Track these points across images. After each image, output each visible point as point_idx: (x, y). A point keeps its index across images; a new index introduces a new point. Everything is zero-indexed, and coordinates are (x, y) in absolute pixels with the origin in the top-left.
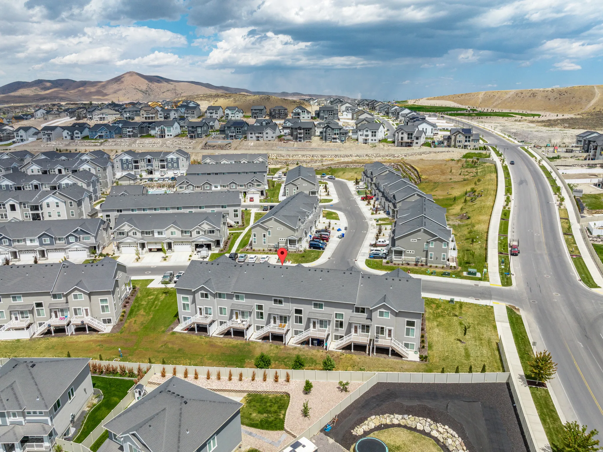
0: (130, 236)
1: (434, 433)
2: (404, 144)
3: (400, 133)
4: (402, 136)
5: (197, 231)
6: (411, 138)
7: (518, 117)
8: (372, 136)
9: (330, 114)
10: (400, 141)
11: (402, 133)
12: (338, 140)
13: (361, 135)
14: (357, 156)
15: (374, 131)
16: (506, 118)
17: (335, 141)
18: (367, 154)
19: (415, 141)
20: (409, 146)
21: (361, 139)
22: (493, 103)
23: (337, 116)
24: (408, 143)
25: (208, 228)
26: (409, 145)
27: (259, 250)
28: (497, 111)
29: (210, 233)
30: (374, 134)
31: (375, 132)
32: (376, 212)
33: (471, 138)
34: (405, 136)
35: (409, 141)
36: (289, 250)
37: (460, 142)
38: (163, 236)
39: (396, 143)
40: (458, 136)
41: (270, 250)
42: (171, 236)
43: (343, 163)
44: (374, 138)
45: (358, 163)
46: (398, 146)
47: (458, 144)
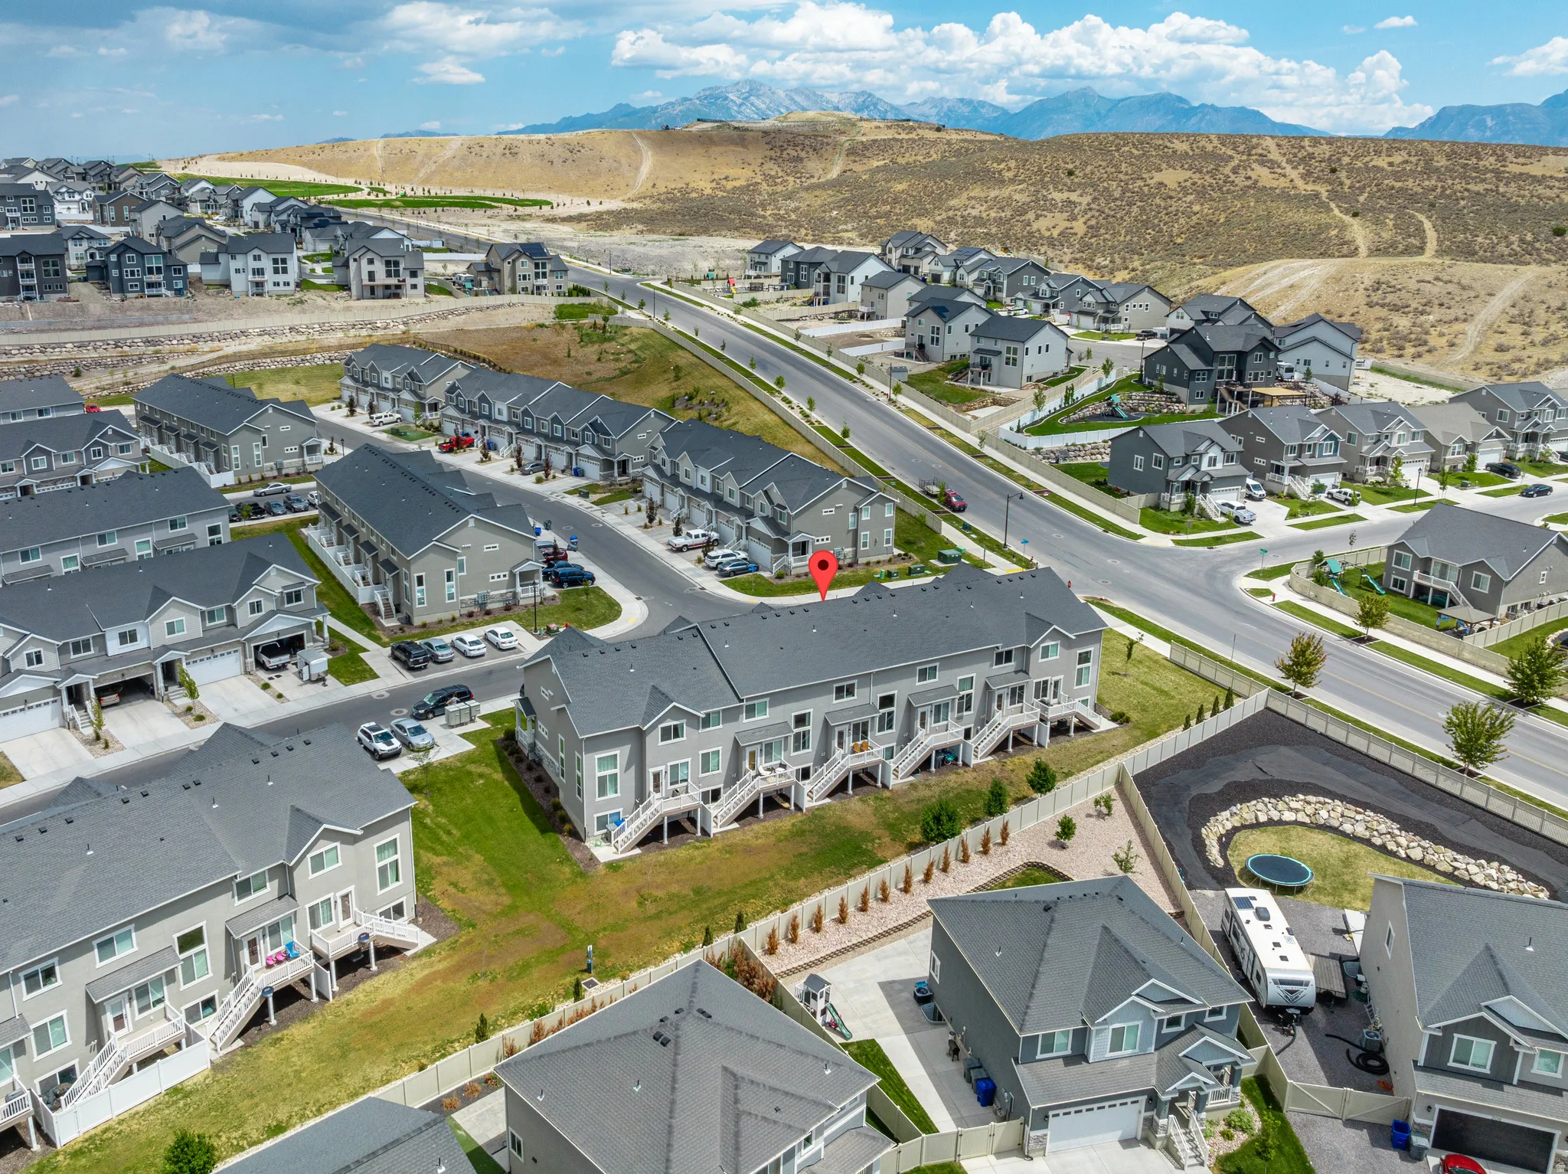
0: (19, 672)
1: (1289, 816)
2: (379, 292)
3: (364, 262)
4: (371, 268)
5: (252, 605)
6: (397, 274)
7: (509, 209)
8: (276, 271)
9: (25, 209)
10: (366, 282)
11: (371, 262)
12: (163, 290)
13: (237, 271)
14: (263, 333)
15: (279, 257)
16: (480, 212)
17: (154, 291)
18: (291, 324)
19: (410, 281)
20: (397, 296)
21: (239, 283)
22: (417, 170)
23: (53, 214)
24: (387, 287)
25: (284, 588)
26: (393, 292)
27: (440, 622)
28: (441, 193)
29: (290, 601)
30: (280, 267)
31: (284, 261)
32: (547, 475)
33: (549, 267)
34: (379, 268)
35: (393, 281)
36: (522, 602)
37: (524, 277)
38: (141, 643)
39: (354, 288)
40: (518, 263)
41: (470, 615)
42: (169, 639)
43: (237, 357)
44: (281, 278)
45: (283, 353)
46: (361, 298)
47: (521, 284)
